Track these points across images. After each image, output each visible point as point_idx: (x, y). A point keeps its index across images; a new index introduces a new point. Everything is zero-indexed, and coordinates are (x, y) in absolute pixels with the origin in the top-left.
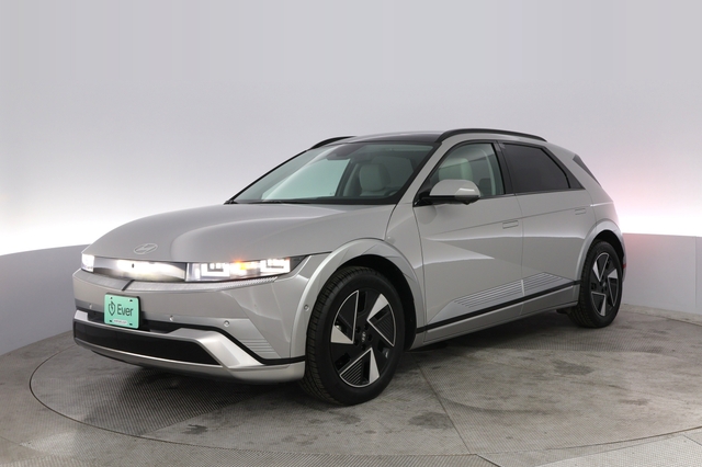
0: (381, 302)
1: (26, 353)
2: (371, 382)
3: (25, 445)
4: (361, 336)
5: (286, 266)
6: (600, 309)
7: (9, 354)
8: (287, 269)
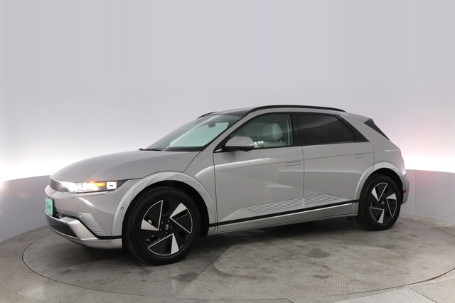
0: (181, 208)
1: (20, 238)
2: (172, 253)
3: (20, 293)
4: (165, 227)
5: (114, 185)
6: (378, 219)
7: (10, 239)
8: (115, 187)
